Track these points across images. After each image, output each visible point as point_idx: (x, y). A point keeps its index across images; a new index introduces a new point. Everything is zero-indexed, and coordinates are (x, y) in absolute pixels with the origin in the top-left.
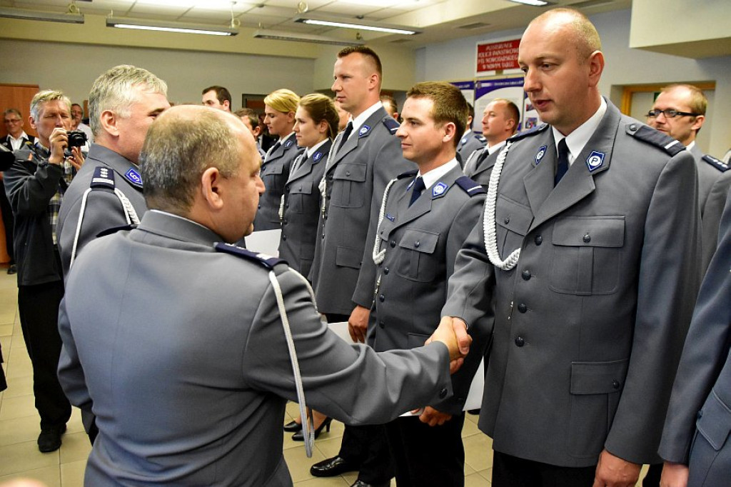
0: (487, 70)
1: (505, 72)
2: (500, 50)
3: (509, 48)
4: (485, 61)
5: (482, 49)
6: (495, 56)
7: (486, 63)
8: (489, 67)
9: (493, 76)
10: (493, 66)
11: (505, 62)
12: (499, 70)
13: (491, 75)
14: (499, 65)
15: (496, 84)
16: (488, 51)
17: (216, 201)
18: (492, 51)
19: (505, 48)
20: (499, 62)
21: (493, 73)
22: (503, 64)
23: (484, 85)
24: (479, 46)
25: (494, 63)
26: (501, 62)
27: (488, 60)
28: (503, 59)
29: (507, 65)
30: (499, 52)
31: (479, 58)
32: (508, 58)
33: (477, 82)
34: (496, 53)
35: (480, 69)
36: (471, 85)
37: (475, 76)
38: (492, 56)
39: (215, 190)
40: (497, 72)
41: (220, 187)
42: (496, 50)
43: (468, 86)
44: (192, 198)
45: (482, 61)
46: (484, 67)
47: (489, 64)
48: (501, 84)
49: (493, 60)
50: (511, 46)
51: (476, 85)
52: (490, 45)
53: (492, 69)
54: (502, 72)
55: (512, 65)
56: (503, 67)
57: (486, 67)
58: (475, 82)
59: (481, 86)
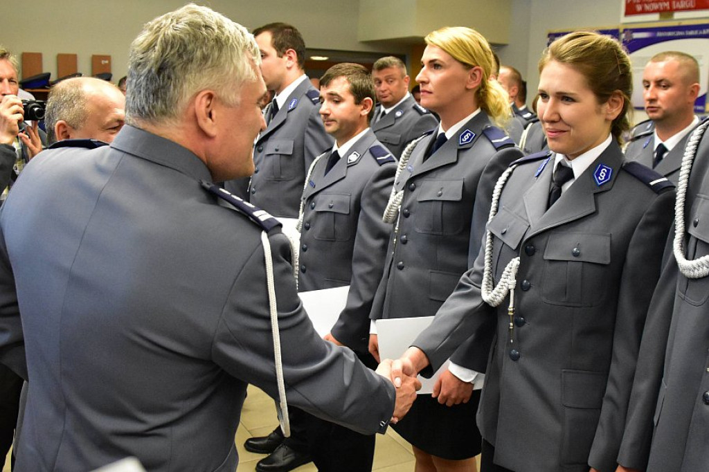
0: (644, 12)
1: (677, 15)
7: (642, 2)
8: (647, 7)
9: (655, 21)
10: (655, 6)
12: (667, 13)
13: (652, 19)
14: (666, 4)
15: (660, 34)
20: (665, 1)
21: (656, 17)
22: (674, 3)
23: (636, 35)
25: (657, 1)
29: (677, 5)
33: (625, 30)
35: (630, 11)
36: (614, 35)
37: (624, 21)
40: (661, 16)
46: (639, 8)
47: (648, 3)
48: (670, 34)
53: (654, 12)
54: (672, 15)
55: (691, 5)
56: (674, 7)
57: (643, 8)
58: (621, 31)
59: (631, 36)
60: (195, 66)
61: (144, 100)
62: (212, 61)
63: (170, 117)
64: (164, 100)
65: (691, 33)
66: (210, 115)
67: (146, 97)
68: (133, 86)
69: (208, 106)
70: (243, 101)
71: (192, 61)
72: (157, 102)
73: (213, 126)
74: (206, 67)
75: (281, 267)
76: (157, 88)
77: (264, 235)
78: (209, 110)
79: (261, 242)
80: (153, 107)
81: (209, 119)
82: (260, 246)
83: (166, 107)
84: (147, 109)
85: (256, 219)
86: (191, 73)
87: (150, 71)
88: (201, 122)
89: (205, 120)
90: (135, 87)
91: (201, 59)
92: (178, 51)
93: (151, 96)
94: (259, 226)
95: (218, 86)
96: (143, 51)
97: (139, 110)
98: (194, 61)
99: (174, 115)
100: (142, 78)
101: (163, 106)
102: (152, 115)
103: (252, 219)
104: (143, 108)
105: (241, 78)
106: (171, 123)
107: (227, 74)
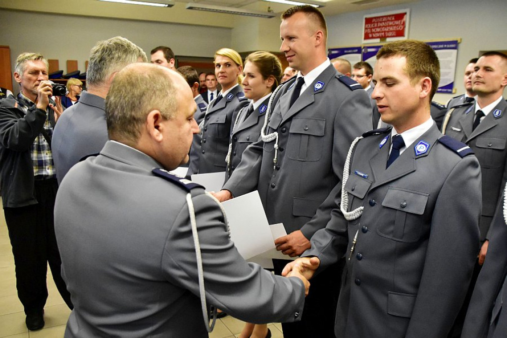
0: (373, 38)
1: (389, 40)
2: (384, 22)
3: (392, 21)
4: (371, 30)
5: (368, 21)
6: (380, 27)
7: (372, 33)
8: (374, 35)
9: (377, 43)
10: (378, 35)
11: (388, 32)
12: (383, 38)
13: (376, 42)
14: (383, 34)
16: (374, 23)
17: (157, 136)
18: (377, 23)
19: (388, 21)
20: (382, 32)
21: (378, 40)
22: (386, 33)
23: (370, 50)
24: (366, 19)
25: (379, 32)
26: (385, 32)
27: (373, 30)
28: (387, 29)
29: (390, 34)
30: (383, 23)
31: (366, 29)
32: (391, 29)
33: (364, 47)
34: (381, 25)
35: (367, 37)
36: (359, 50)
37: (363, 42)
38: (377, 27)
39: (157, 127)
40: (381, 40)
41: (161, 125)
42: (381, 22)
43: (356, 50)
44: (140, 132)
45: (369, 31)
46: (370, 36)
47: (374, 33)
49: (378, 30)
50: (393, 19)
51: (363, 50)
52: (375, 18)
53: (377, 37)
54: (385, 39)
55: (393, 34)
56: (386, 35)
57: (372, 35)
58: (362, 47)
59: (367, 51)
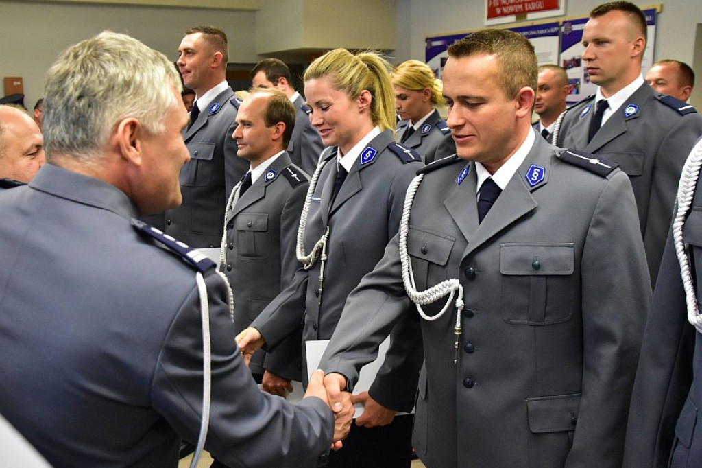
0: (503, 15)
1: (530, 16)
4: (499, 3)
7: (501, 6)
8: (505, 10)
9: (511, 23)
10: (511, 9)
11: (529, 2)
12: (521, 15)
13: (509, 21)
14: (521, 7)
20: (520, 4)
21: (512, 19)
22: (526, 5)
25: (513, 4)
26: (523, 3)
27: (503, 2)
29: (533, 7)
35: (492, 14)
37: (485, 24)
40: (517, 19)
45: (496, 2)
46: (499, 11)
47: (505, 6)
49: (512, 1)
53: (511, 14)
54: (525, 16)
55: (540, 6)
56: (527, 9)
57: (502, 11)
60: (117, 93)
61: (64, 130)
62: (134, 87)
63: (92, 147)
64: (84, 130)
65: (542, 32)
66: (134, 144)
67: (66, 128)
68: (51, 116)
69: (131, 136)
70: (166, 129)
71: (113, 87)
72: (78, 132)
73: (137, 156)
74: (128, 93)
75: (217, 309)
76: (78, 116)
77: (199, 276)
78: (132, 139)
79: (196, 284)
80: (75, 138)
81: (133, 148)
82: (195, 288)
83: (87, 137)
84: (67, 142)
85: (191, 260)
86: (113, 100)
87: (68, 100)
88: (125, 151)
89: (128, 149)
90: (53, 118)
91: (123, 87)
92: (99, 77)
93: (72, 126)
94: (193, 267)
95: (142, 113)
96: (60, 79)
97: (59, 143)
98: (116, 88)
99: (96, 145)
100: (60, 107)
101: (84, 136)
102: (74, 147)
103: (186, 260)
104: (63, 140)
105: (164, 105)
106: (93, 154)
107: (151, 100)
